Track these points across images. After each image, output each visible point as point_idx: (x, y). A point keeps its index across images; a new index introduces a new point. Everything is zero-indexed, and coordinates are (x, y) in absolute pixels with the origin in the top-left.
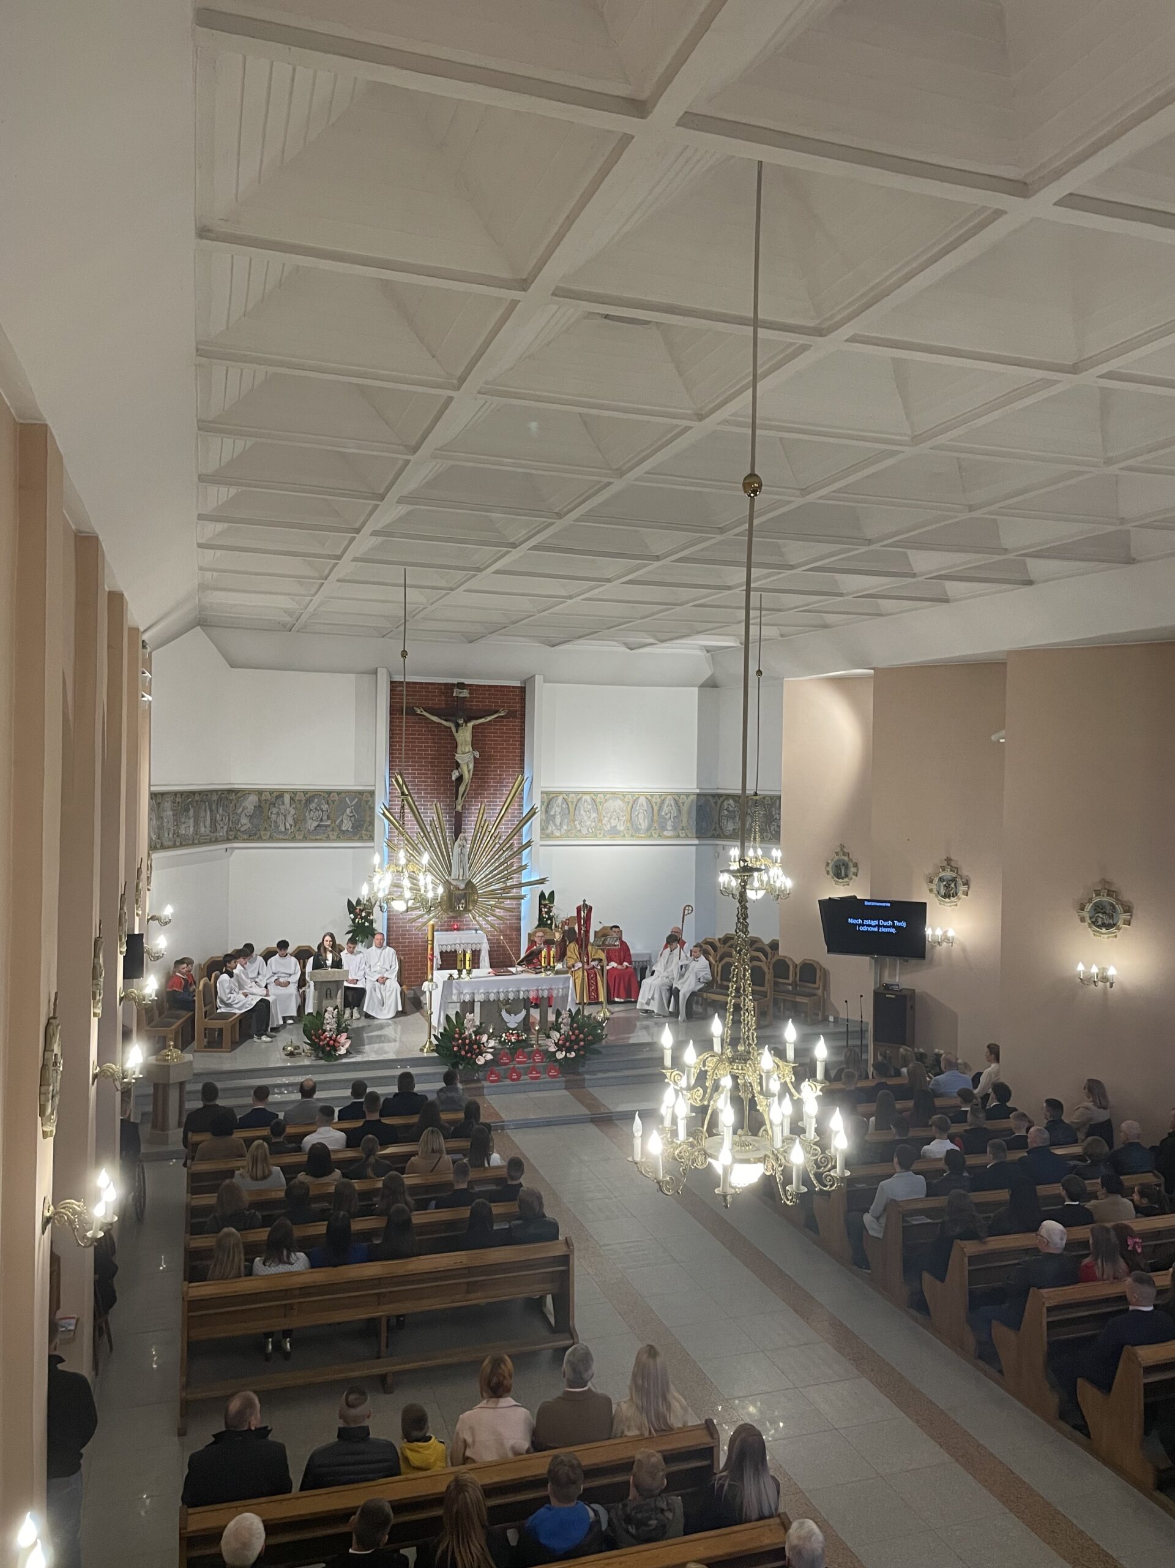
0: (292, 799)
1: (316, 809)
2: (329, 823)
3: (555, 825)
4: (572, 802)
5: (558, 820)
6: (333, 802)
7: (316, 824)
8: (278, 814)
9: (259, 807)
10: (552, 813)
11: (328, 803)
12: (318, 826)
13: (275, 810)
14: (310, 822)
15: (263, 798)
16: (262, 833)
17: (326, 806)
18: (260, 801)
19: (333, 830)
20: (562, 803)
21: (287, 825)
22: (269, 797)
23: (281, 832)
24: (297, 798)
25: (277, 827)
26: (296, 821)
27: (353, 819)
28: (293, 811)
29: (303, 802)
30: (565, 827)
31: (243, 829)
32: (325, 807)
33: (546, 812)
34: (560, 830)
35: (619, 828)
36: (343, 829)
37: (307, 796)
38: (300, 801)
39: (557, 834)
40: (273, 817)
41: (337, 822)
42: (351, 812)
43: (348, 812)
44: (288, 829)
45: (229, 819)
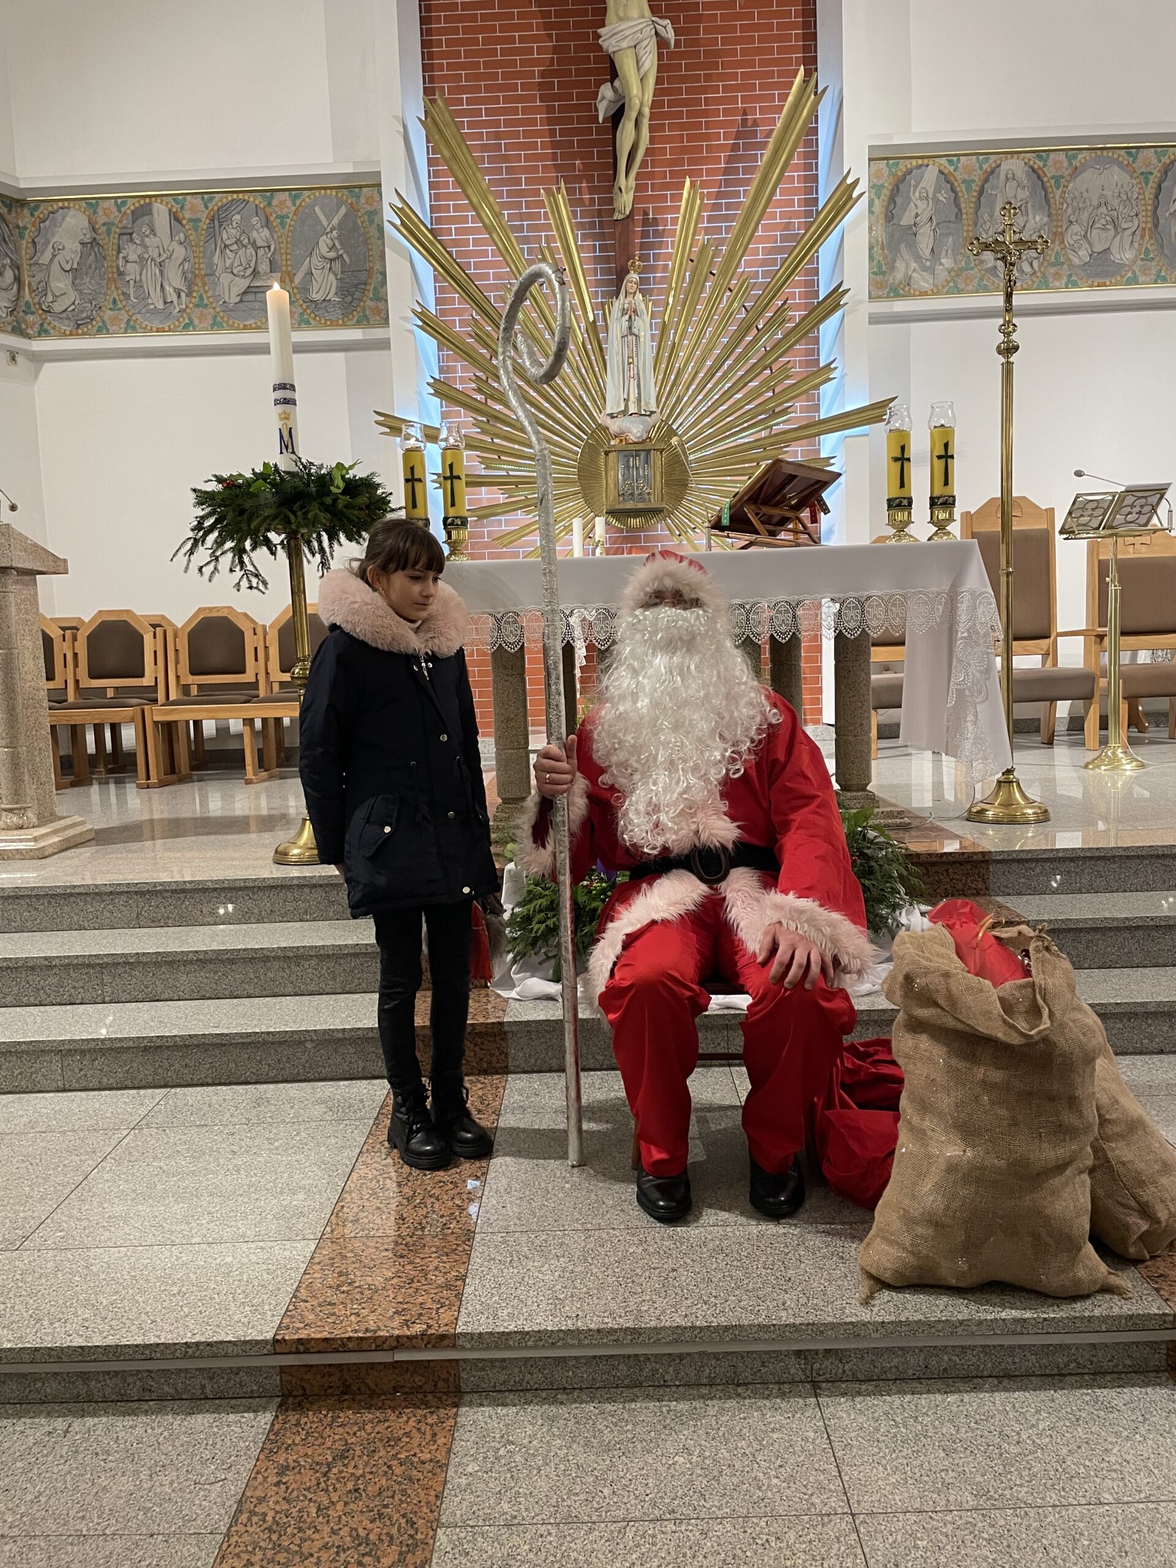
0: (175, 217)
3: (918, 258)
4: (968, 183)
5: (925, 242)
6: (283, 218)
7: (243, 284)
8: (142, 261)
9: (92, 245)
10: (907, 220)
11: (267, 224)
13: (132, 252)
14: (225, 279)
15: (101, 219)
16: (108, 314)
17: (266, 232)
18: (94, 230)
20: (937, 190)
22: (115, 216)
24: (188, 215)
25: (144, 298)
26: (191, 281)
27: (337, 266)
28: (180, 252)
29: (203, 225)
30: (947, 262)
31: (58, 307)
33: (890, 216)
34: (931, 270)
35: (1115, 256)
36: (315, 296)
37: (213, 206)
38: (195, 218)
39: (923, 281)
40: (132, 269)
41: (298, 279)
42: (333, 248)
43: (323, 249)
44: (172, 296)
45: (18, 280)
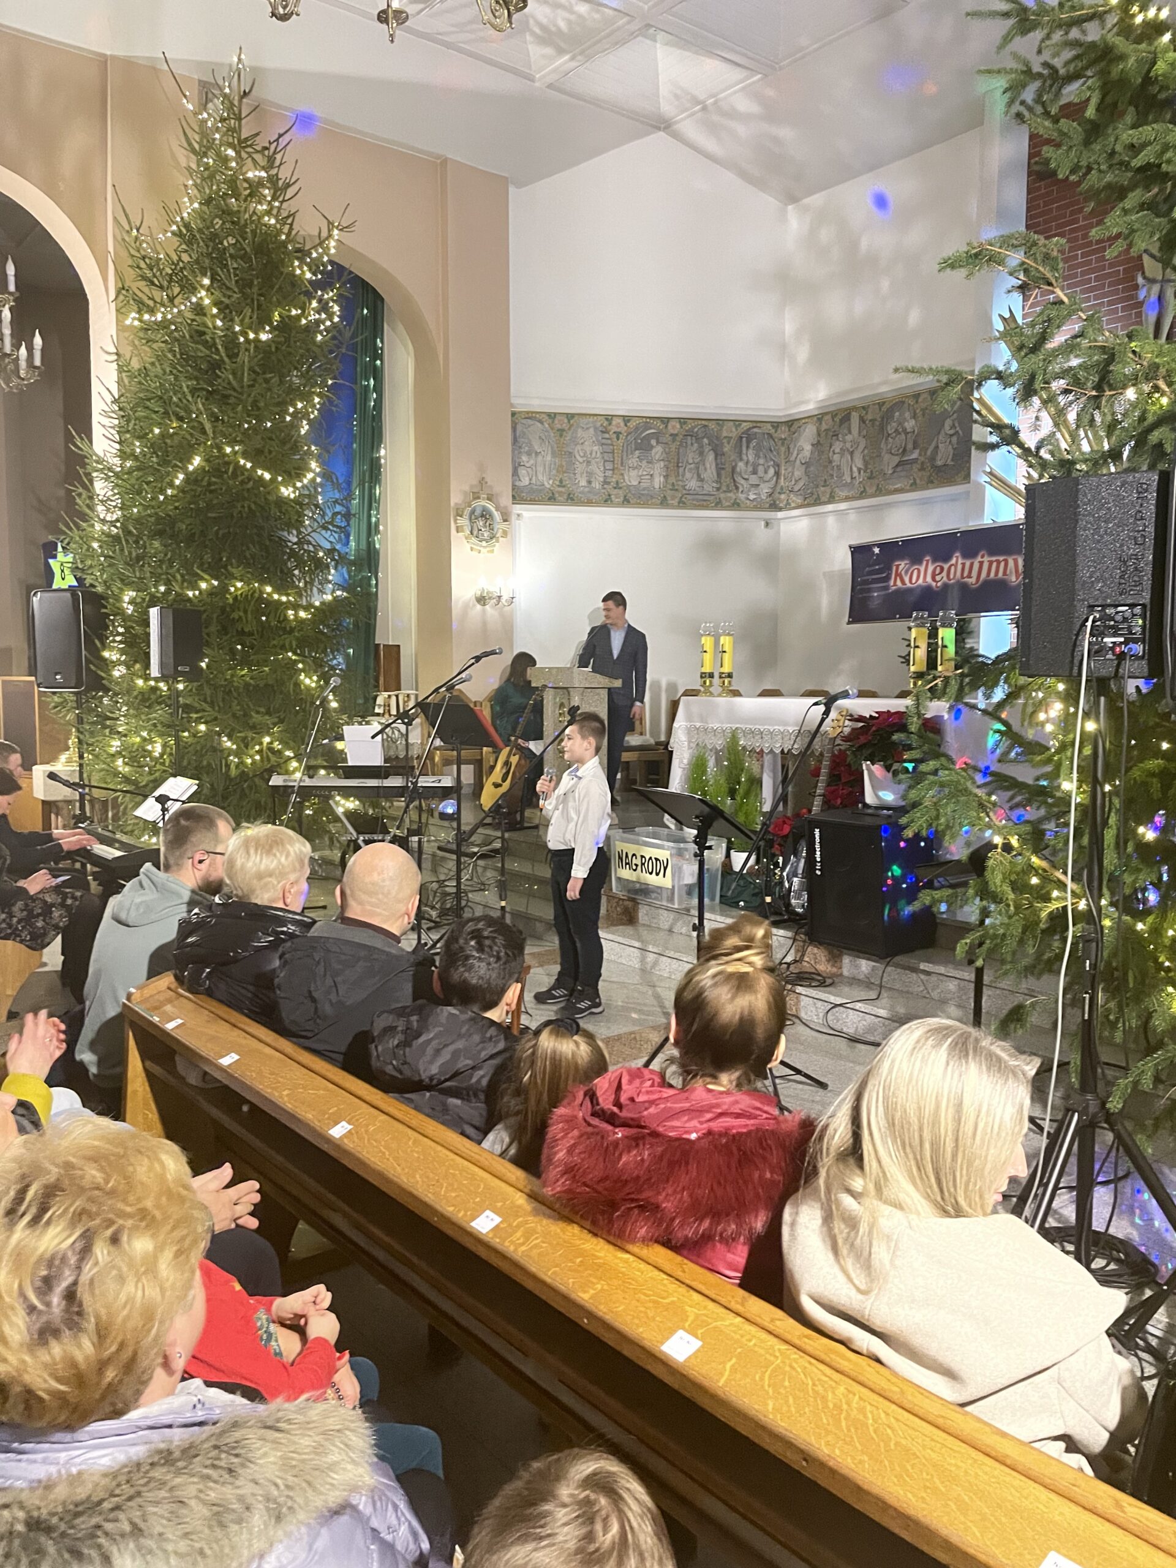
0: (862, 420)
1: (896, 431)
2: (915, 455)
6: (923, 411)
7: (896, 459)
8: (842, 452)
9: (817, 445)
11: (914, 417)
12: (900, 464)
13: (837, 446)
14: (886, 457)
15: (824, 426)
16: (821, 491)
17: (912, 422)
18: (819, 435)
19: (922, 469)
21: (855, 469)
22: (831, 423)
23: (846, 485)
24: (870, 417)
25: (841, 476)
26: (867, 461)
27: (954, 439)
28: (863, 443)
29: (878, 422)
32: (910, 424)
36: (939, 463)
37: (884, 409)
38: (873, 421)
40: (836, 457)
41: (929, 453)
42: (953, 427)
43: (947, 426)
44: (856, 474)
45: (777, 474)
